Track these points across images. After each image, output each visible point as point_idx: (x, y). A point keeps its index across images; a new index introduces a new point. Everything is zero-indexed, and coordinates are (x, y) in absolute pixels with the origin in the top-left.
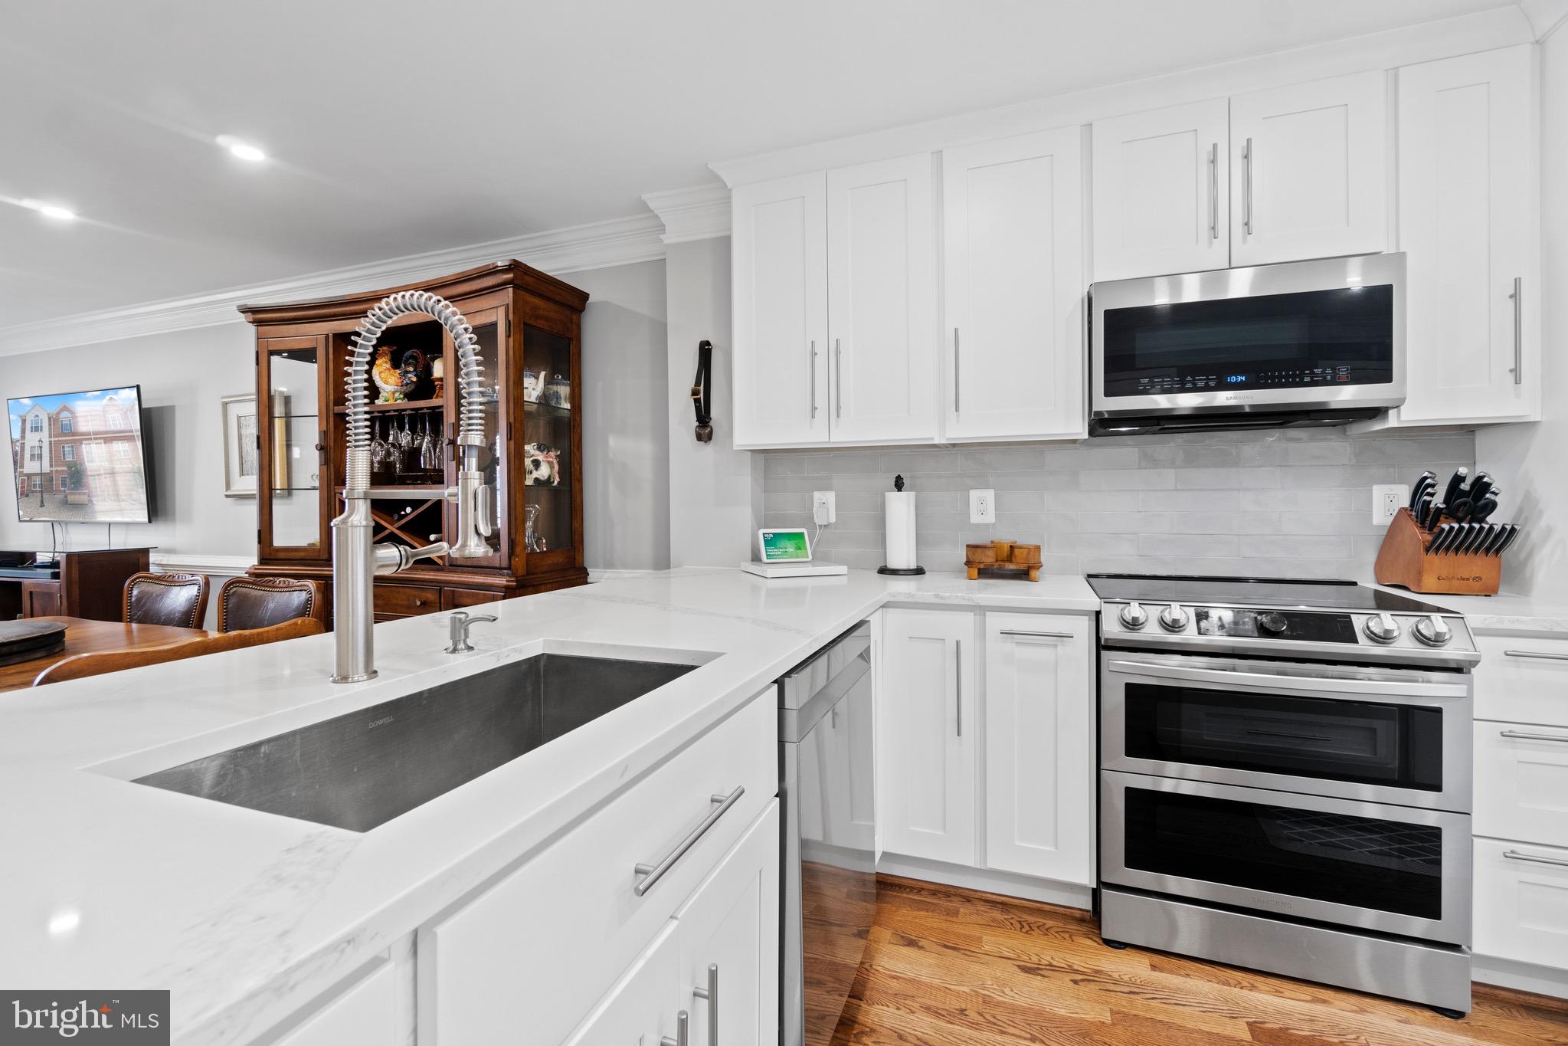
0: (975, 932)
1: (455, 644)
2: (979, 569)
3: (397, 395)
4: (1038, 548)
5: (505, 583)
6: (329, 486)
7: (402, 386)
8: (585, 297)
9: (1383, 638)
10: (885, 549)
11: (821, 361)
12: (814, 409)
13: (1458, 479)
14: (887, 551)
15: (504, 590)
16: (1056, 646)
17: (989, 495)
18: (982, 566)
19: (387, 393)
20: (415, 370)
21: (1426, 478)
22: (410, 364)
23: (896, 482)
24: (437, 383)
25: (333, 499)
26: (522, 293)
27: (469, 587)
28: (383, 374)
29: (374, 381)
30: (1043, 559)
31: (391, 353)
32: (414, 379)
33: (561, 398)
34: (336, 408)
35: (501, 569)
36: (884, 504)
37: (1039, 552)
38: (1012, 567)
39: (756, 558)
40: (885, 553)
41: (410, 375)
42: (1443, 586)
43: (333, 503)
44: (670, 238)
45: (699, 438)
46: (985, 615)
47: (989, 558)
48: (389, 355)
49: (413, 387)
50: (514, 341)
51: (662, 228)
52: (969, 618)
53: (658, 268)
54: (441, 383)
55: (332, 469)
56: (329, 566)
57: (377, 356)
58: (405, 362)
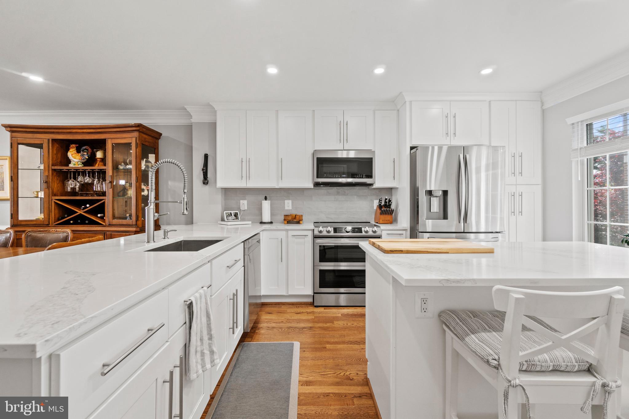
0: (286, 309)
1: (165, 236)
2: (287, 221)
3: (79, 163)
4: (302, 216)
5: (135, 230)
6: (49, 196)
7: (82, 160)
8: (160, 134)
9: (367, 232)
10: (262, 217)
11: (244, 164)
12: (242, 177)
13: (386, 199)
14: (263, 217)
15: (134, 232)
16: (304, 238)
17: (290, 202)
18: (288, 220)
19: (75, 162)
20: (87, 154)
21: (380, 199)
22: (85, 152)
23: (265, 198)
24: (98, 160)
25: (51, 201)
26: (141, 134)
27: (118, 232)
28: (73, 155)
29: (68, 157)
30: (303, 218)
31: (76, 147)
32: (87, 158)
33: (149, 167)
34: (52, 167)
35: (132, 225)
36: (261, 204)
37: (302, 217)
38: (295, 220)
39: (223, 220)
40: (262, 218)
41: (85, 156)
42: (383, 222)
43: (51, 203)
44: (193, 120)
45: (204, 183)
46: (288, 232)
47: (290, 218)
48: (75, 148)
49: (86, 160)
50: (139, 150)
51: (191, 116)
52: (284, 232)
53: (189, 128)
54: (101, 160)
55: (51, 190)
56: (49, 227)
57: (70, 148)
58: (83, 151)
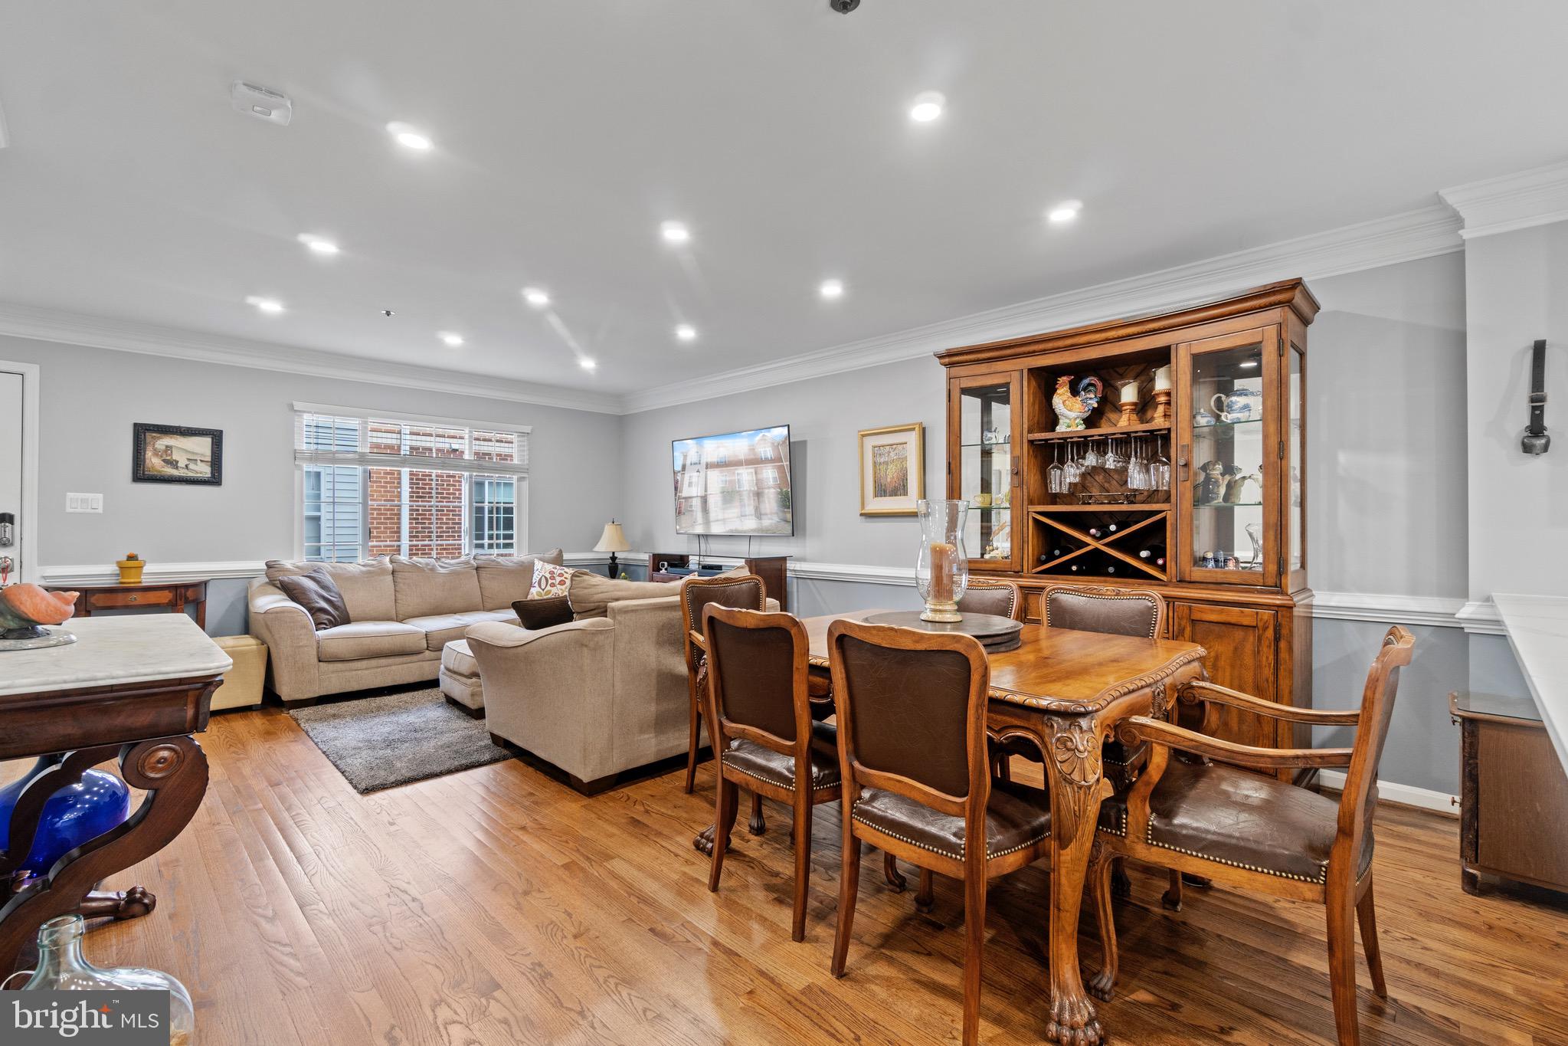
3: (1078, 421)
6: (1022, 506)
7: (1083, 412)
19: (1069, 419)
20: (1095, 396)
22: (1090, 391)
24: (1126, 407)
25: (1026, 517)
28: (1064, 403)
29: (1054, 409)
31: (1069, 382)
32: (1093, 406)
34: (1029, 435)
41: (1090, 402)
43: (1025, 521)
45: (1528, 450)
48: (1068, 385)
50: (1286, 360)
51: (1458, 221)
53: (1454, 258)
54: (1133, 407)
55: (1025, 491)
56: (1021, 577)
57: (1057, 386)
58: (1084, 389)
